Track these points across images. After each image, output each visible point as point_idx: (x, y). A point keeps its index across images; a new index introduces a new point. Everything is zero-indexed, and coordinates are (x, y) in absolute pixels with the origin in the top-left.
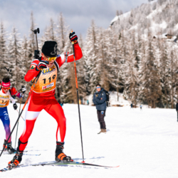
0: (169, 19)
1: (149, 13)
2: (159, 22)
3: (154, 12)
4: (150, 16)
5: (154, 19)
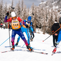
5: (54, 5)
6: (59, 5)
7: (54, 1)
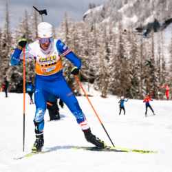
0: (140, 13)
1: (120, 7)
2: (130, 16)
3: (125, 6)
4: (121, 10)
5: (125, 13)
6: (138, 12)
7: (123, 2)
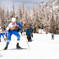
2: (56, 6)
3: (54, 3)
4: (53, 4)
5: (54, 5)
6: (58, 5)
